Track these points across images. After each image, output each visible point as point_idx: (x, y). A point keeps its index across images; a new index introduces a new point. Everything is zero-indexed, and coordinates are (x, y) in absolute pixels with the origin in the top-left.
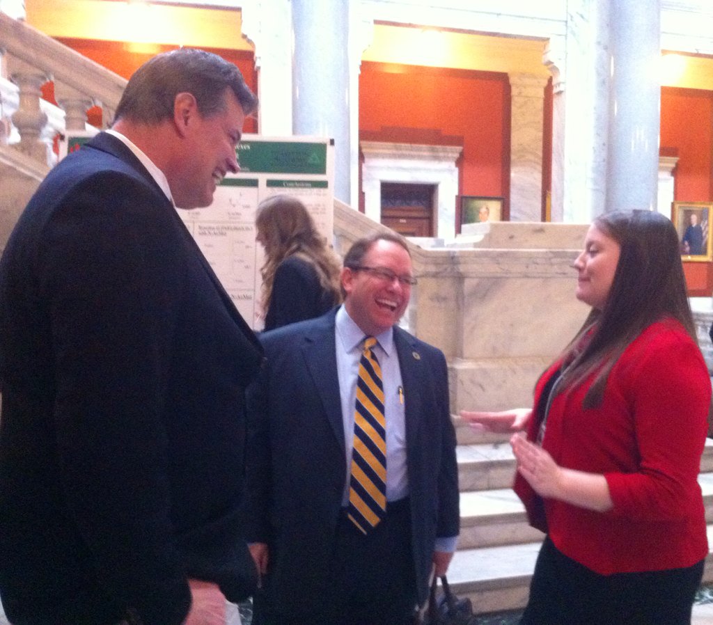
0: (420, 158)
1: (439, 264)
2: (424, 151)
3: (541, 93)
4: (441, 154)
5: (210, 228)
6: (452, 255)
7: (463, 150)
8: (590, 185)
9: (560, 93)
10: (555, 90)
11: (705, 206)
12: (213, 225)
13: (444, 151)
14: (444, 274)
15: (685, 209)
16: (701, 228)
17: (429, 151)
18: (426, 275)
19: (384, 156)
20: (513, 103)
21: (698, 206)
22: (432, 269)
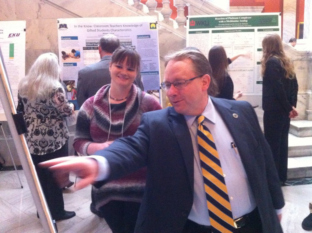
1: (303, 56)
5: (238, 47)
6: (308, 52)
12: (239, 46)
14: (304, 60)
18: (297, 60)
22: (300, 57)
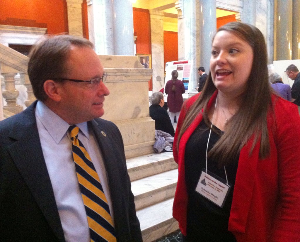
0: (27, 33)
2: (29, 30)
3: (80, 6)
4: (37, 31)
7: (47, 30)
8: (106, 45)
9: (90, 5)
10: (88, 4)
11: (148, 56)
13: (38, 30)
15: (141, 57)
16: (147, 64)
17: (31, 30)
19: (9, 32)
20: (68, 10)
21: (145, 56)
